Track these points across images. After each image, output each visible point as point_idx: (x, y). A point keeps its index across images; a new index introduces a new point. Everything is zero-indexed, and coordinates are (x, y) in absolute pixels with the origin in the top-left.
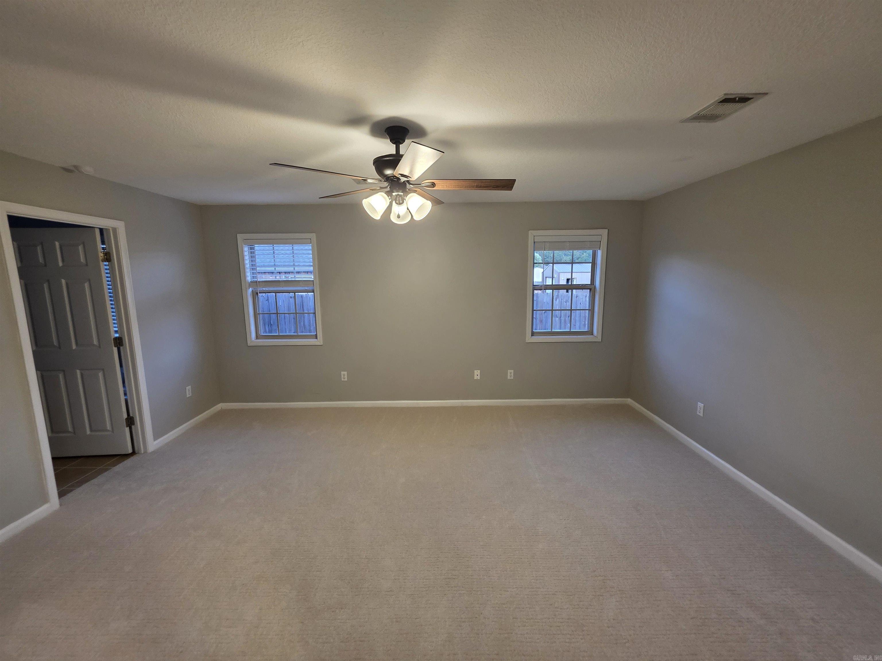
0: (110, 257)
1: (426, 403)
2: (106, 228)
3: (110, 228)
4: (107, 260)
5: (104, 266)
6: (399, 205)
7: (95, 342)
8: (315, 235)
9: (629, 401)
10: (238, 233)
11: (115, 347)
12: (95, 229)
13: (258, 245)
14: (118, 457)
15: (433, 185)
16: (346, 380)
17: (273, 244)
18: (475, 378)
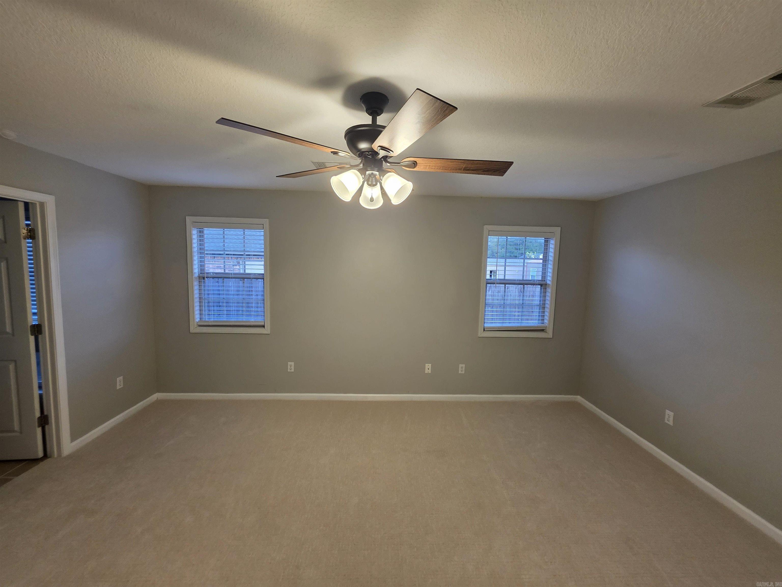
0: (34, 234)
1: (375, 396)
2: (32, 202)
3: (36, 202)
4: (30, 238)
5: (26, 244)
6: (373, 187)
7: (8, 329)
8: (268, 221)
9: (579, 398)
10: (187, 216)
11: (32, 335)
12: (19, 202)
13: (207, 229)
14: (26, 462)
15: (415, 164)
16: (293, 371)
17: (224, 228)
18: (426, 372)
